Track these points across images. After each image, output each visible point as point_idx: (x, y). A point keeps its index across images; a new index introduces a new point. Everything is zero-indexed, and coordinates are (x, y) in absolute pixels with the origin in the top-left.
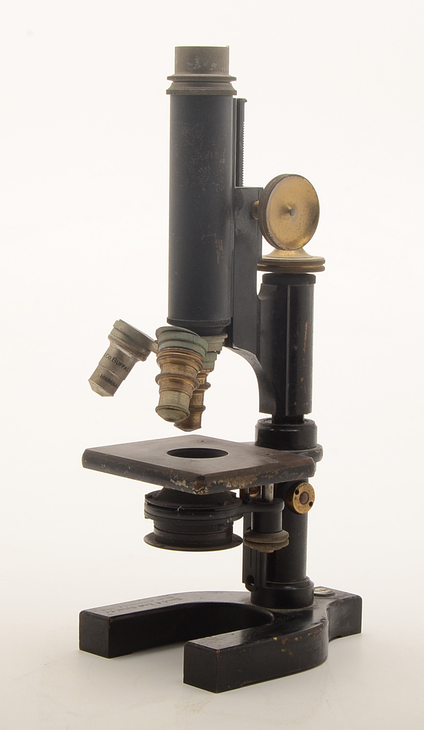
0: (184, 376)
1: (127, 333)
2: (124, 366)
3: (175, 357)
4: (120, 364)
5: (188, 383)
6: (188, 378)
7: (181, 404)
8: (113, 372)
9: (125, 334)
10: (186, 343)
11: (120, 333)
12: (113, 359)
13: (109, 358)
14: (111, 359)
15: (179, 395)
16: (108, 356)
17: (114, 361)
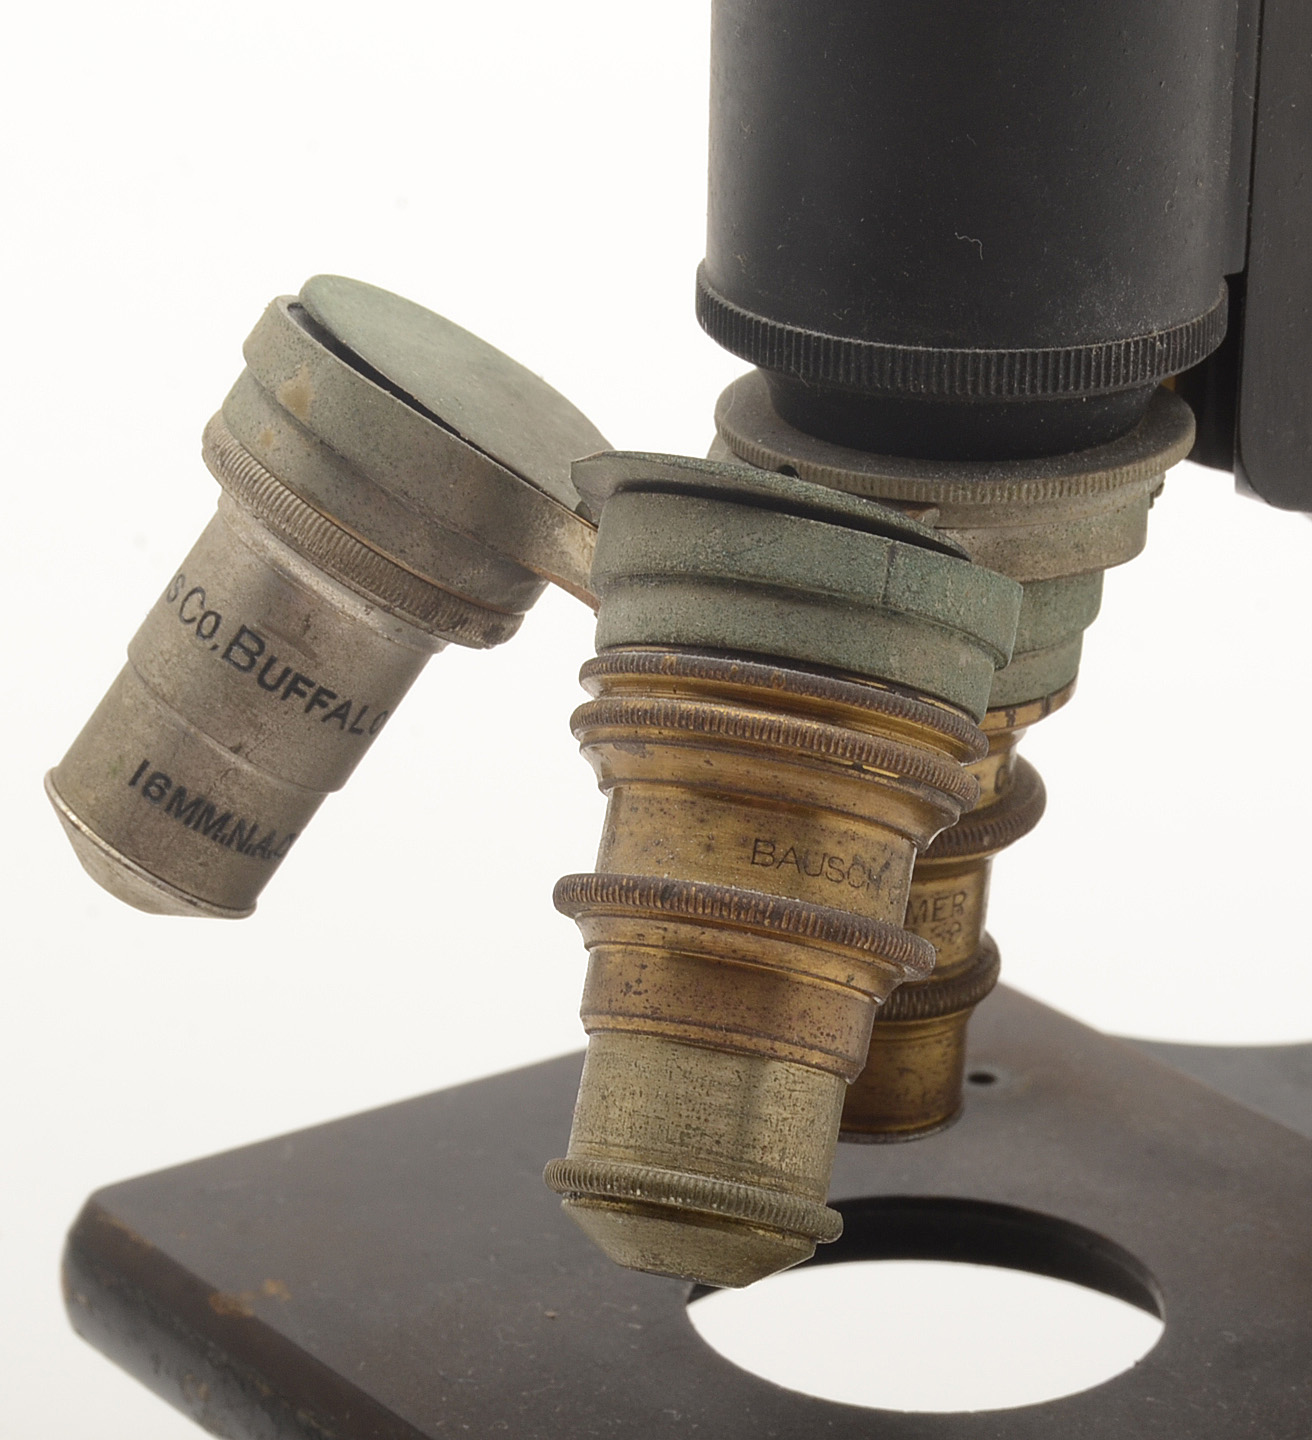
0: (797, 919)
1: (340, 443)
2: (322, 696)
3: (720, 745)
4: (294, 684)
5: (834, 970)
6: (835, 933)
7: (763, 1170)
8: (236, 750)
9: (325, 449)
10: (819, 616)
11: (289, 430)
12: (236, 641)
13: (206, 624)
14: (221, 639)
15: (748, 1088)
16: (193, 608)
17: (238, 655)
